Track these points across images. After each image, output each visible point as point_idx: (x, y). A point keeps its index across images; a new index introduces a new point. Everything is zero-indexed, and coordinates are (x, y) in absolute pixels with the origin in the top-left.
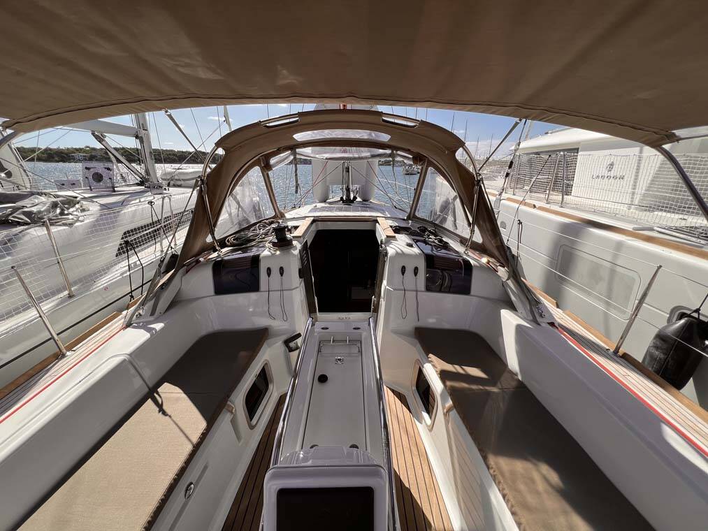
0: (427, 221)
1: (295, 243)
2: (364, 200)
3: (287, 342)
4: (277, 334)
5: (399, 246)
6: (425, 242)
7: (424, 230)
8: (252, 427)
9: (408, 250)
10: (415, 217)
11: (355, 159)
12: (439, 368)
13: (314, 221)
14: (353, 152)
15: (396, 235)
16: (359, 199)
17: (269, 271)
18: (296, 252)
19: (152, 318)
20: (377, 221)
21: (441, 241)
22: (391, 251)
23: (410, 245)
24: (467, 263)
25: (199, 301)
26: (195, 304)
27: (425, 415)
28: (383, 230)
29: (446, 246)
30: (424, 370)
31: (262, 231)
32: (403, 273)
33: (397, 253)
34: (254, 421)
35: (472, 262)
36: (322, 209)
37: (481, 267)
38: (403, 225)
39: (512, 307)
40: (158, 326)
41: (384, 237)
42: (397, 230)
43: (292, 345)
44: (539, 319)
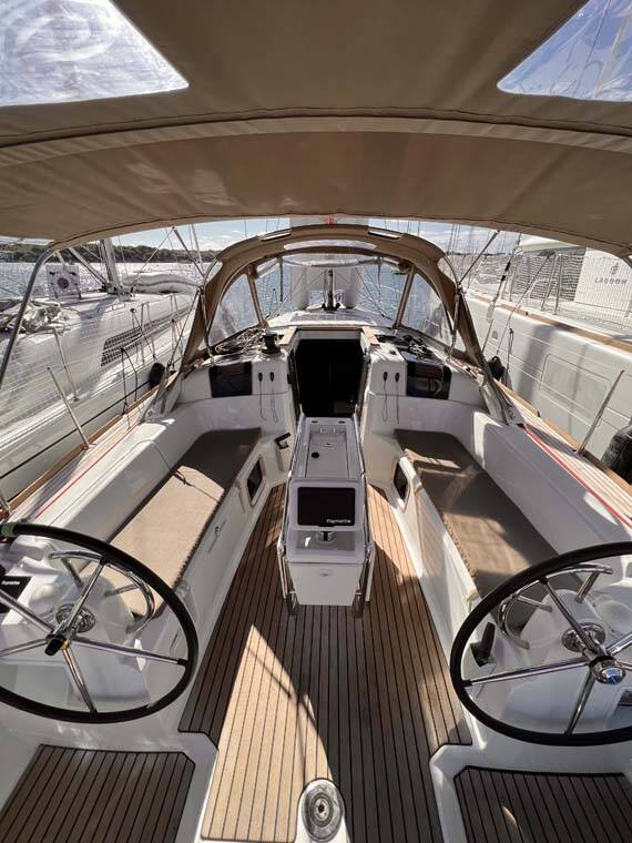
0: (413, 330)
1: (282, 350)
2: (348, 308)
3: (277, 441)
4: (269, 434)
5: (383, 355)
6: (408, 351)
7: (409, 339)
8: (252, 506)
9: (391, 357)
10: (401, 325)
11: (341, 265)
12: (413, 459)
13: (297, 330)
14: (339, 259)
15: (381, 344)
16: (342, 307)
17: (260, 376)
18: (285, 359)
19: (163, 416)
20: (362, 330)
21: (424, 349)
22: (374, 357)
23: (394, 353)
24: (447, 369)
25: (199, 403)
26: (195, 406)
27: (400, 501)
28: (367, 340)
29: (429, 354)
30: (401, 463)
31: (249, 340)
32: (385, 379)
33: (382, 360)
34: (253, 502)
35: (452, 369)
36: (304, 318)
37: (461, 373)
38: (389, 334)
39: (485, 409)
40: (171, 421)
41: (368, 346)
42: (382, 339)
43: (282, 443)
44: (509, 421)
